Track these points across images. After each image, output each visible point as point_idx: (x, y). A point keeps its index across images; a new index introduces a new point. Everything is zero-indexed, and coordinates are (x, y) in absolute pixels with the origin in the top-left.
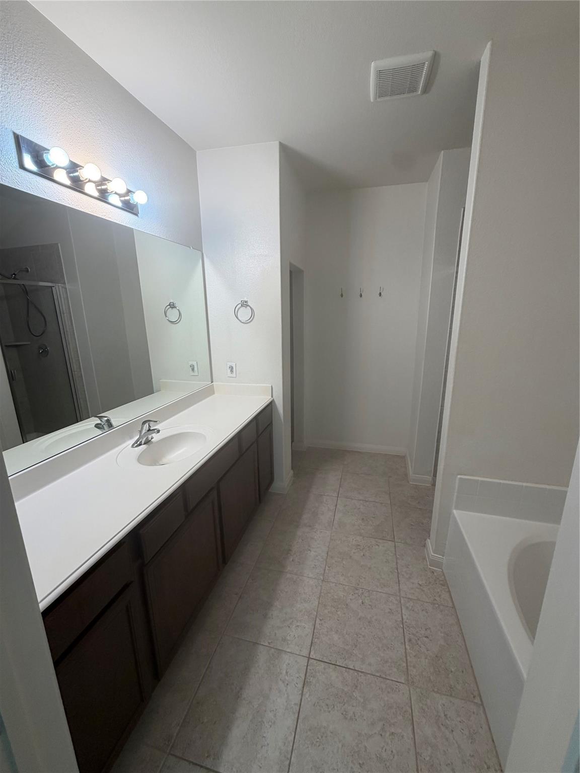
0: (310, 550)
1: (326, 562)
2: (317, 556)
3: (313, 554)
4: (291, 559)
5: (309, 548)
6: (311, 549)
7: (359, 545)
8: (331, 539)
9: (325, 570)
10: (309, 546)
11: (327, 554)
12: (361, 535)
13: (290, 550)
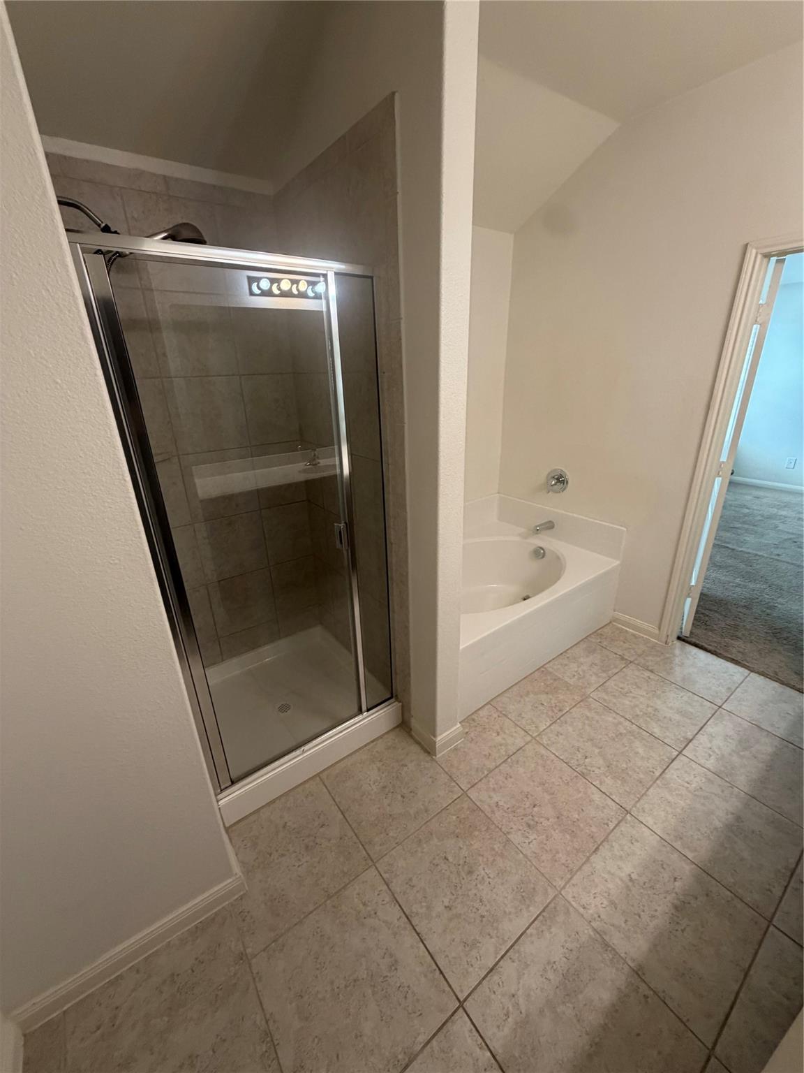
0: (631, 880)
1: (607, 837)
2: (621, 857)
3: (628, 868)
4: (677, 884)
5: (630, 884)
6: (626, 879)
7: (529, 826)
8: (573, 873)
9: (617, 825)
10: (628, 888)
11: (597, 849)
12: (508, 840)
13: (676, 908)
